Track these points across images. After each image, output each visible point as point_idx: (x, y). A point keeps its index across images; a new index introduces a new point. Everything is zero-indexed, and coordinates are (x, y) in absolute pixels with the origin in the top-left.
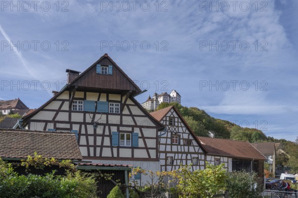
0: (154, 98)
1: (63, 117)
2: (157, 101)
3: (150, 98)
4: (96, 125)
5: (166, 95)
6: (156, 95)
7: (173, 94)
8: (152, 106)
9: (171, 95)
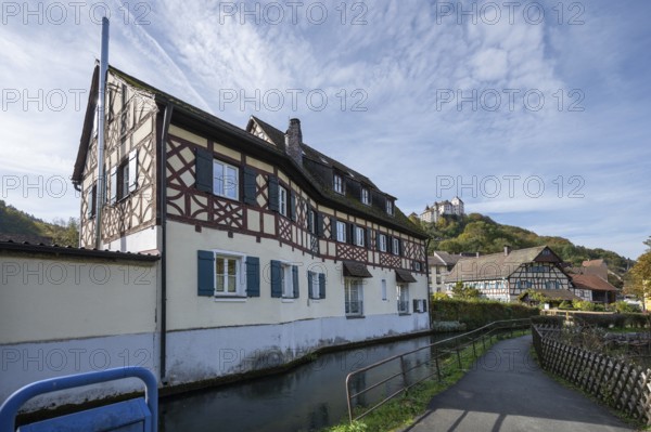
0: (435, 208)
1: (523, 275)
3: (428, 208)
5: (447, 203)
6: (436, 204)
7: (455, 202)
8: (432, 218)
9: (453, 203)
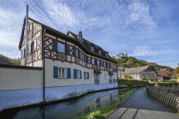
0: (119, 55)
1: (144, 73)
2: (120, 56)
3: (117, 55)
4: (148, 74)
5: (123, 54)
8: (119, 58)
9: (124, 54)
